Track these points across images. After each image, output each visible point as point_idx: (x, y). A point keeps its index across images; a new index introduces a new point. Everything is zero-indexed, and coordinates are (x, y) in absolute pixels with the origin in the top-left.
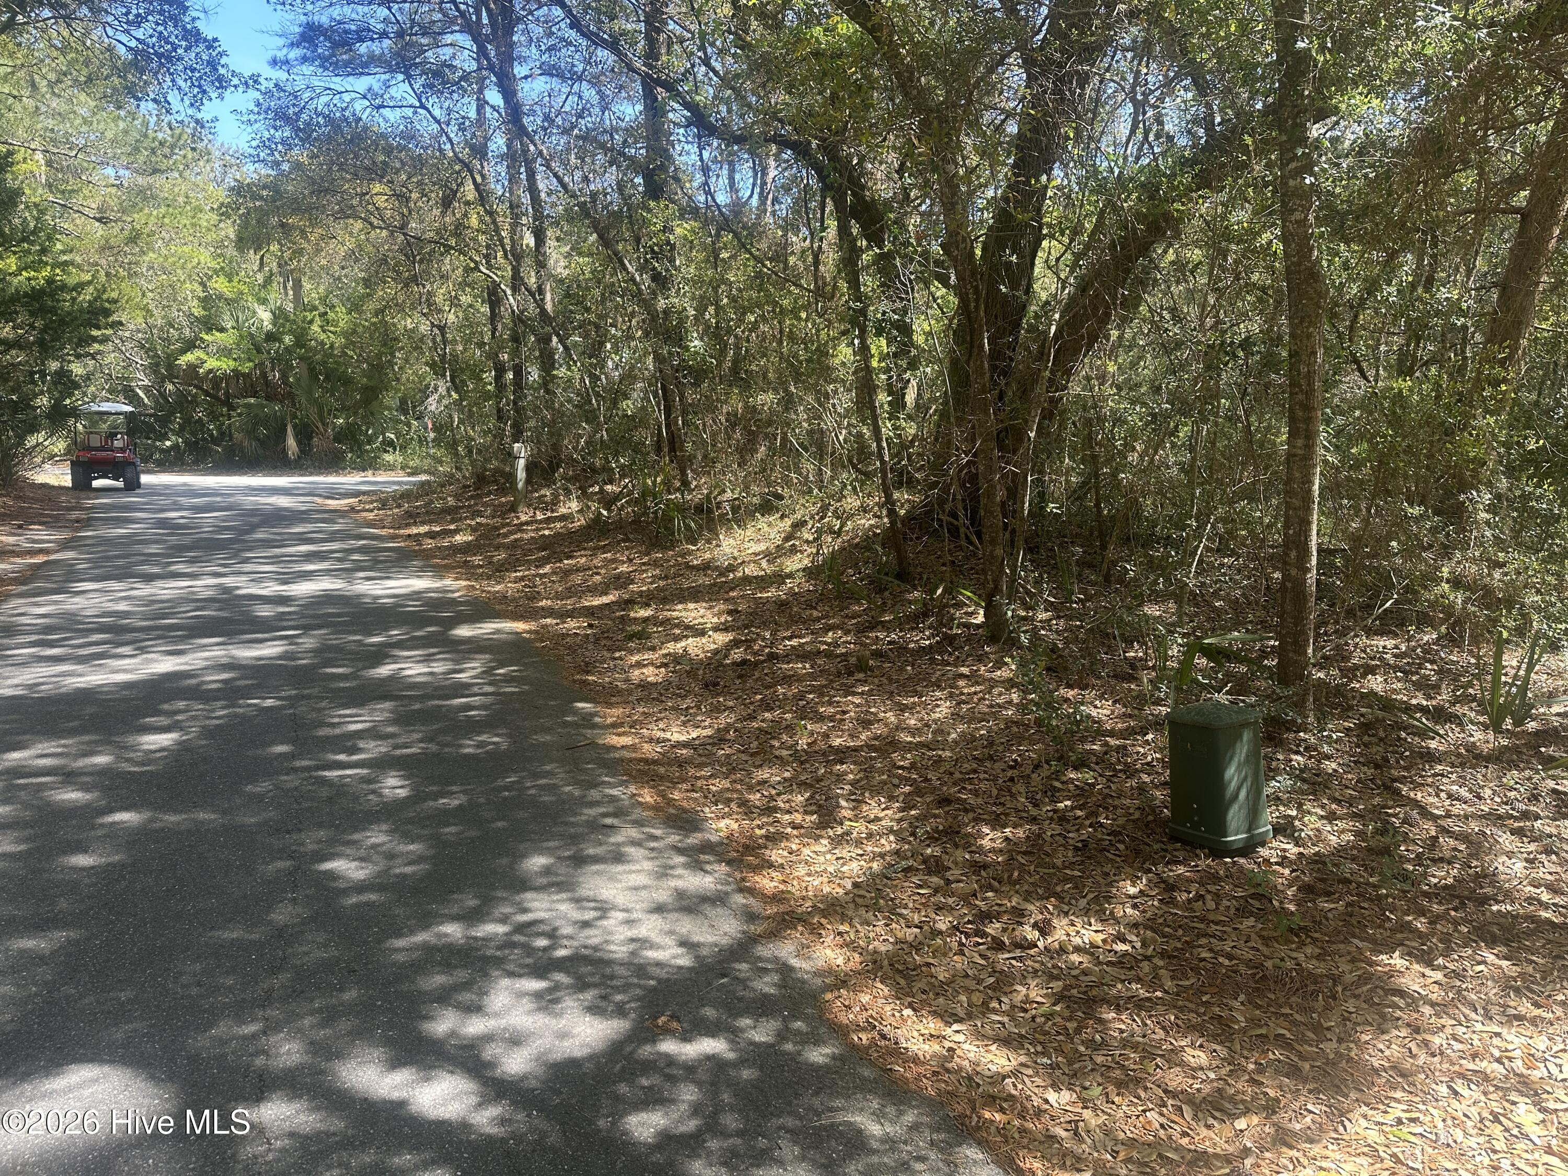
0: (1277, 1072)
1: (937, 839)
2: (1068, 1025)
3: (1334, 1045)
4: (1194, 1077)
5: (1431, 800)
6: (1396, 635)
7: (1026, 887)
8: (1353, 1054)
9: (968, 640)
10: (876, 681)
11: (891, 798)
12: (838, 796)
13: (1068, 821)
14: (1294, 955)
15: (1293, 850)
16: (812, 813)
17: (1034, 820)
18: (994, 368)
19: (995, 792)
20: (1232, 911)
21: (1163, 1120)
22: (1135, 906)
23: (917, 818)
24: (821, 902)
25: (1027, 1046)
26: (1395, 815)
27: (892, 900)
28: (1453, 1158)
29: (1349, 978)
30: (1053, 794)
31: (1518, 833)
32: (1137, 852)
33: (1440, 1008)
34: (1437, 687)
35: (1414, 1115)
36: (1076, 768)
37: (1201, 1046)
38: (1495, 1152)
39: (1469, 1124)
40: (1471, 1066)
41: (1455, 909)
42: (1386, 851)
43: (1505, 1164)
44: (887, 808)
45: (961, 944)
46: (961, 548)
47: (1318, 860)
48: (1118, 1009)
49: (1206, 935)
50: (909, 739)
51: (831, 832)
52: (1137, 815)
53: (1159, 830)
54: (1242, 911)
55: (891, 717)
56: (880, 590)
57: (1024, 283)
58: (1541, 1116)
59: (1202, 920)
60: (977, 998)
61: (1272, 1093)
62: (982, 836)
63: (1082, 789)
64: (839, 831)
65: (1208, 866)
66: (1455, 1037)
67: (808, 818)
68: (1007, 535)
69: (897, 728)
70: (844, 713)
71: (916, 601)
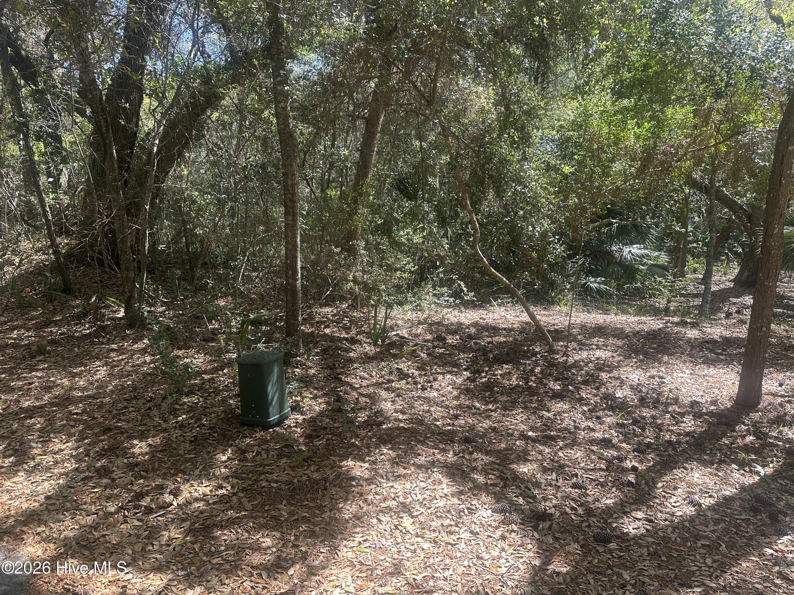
0: (305, 537)
1: (104, 455)
2: (195, 546)
3: (328, 514)
4: (266, 554)
5: (354, 381)
6: (331, 306)
7: (163, 471)
8: (337, 516)
9: (115, 328)
10: (53, 360)
11: (70, 435)
12: (30, 441)
13: (185, 427)
14: (307, 472)
15: (300, 418)
16: (10, 456)
17: (165, 430)
18: (120, 168)
19: (140, 418)
20: (275, 457)
21: (253, 584)
22: (226, 467)
23: (89, 445)
24: (22, 515)
25: (172, 567)
26: (341, 391)
27: (75, 501)
28: (383, 553)
29: (331, 477)
30: (175, 413)
31: (387, 389)
32: (224, 436)
33: (370, 481)
34: (350, 328)
35: (365, 538)
36: (187, 395)
37: (267, 535)
38: (398, 544)
39: (387, 534)
40: (385, 505)
41: (370, 431)
42: (340, 410)
43: (403, 548)
44: (67, 442)
45: (125, 516)
46: (106, 272)
47: (312, 420)
48: (222, 528)
49: (264, 473)
50: (80, 394)
51: (26, 467)
52: (223, 416)
53: (235, 421)
54: (280, 456)
55: (66, 382)
56: (51, 301)
57: (134, 120)
58: (412, 520)
59: (261, 465)
60: (138, 548)
61: (303, 549)
62: (133, 446)
63: (191, 407)
64: (32, 464)
65: (262, 436)
66: (376, 493)
67: (7, 461)
68: (135, 264)
69: (71, 389)
70: (30, 384)
71: (77, 306)
